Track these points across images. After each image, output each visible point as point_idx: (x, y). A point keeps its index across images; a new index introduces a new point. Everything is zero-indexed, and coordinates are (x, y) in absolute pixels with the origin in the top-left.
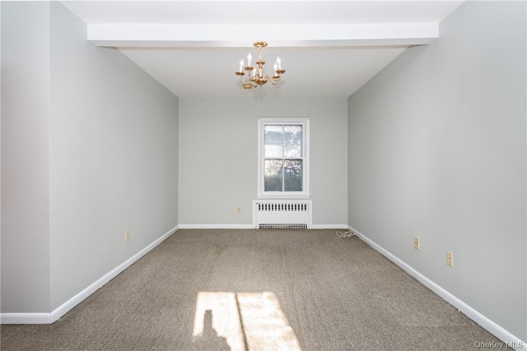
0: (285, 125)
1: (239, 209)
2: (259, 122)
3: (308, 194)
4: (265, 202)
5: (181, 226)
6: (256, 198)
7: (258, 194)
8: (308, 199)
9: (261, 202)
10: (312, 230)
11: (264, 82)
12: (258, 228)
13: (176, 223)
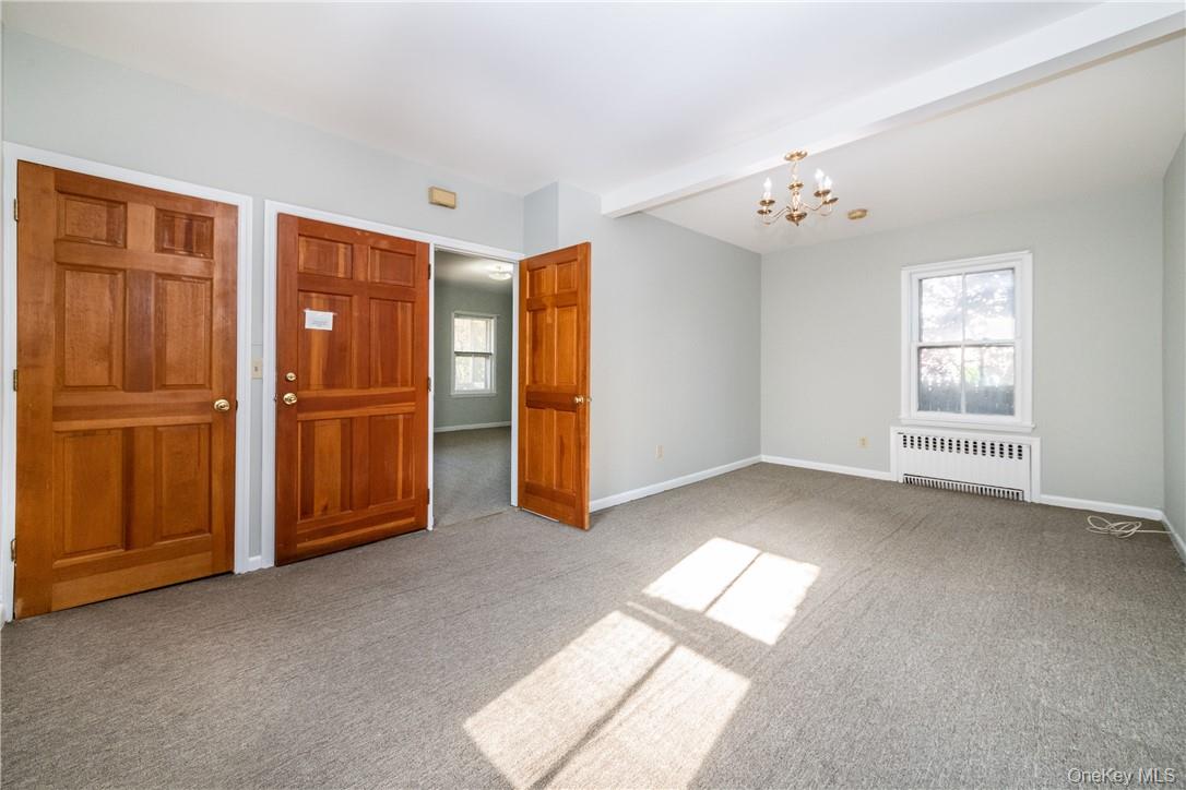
0: (967, 274)
1: (863, 440)
2: (904, 274)
3: (1028, 423)
4: (917, 432)
5: (764, 458)
6: (898, 422)
7: (904, 415)
8: (1028, 434)
9: (909, 432)
10: (1040, 505)
11: (801, 217)
12: (901, 481)
13: (758, 452)
